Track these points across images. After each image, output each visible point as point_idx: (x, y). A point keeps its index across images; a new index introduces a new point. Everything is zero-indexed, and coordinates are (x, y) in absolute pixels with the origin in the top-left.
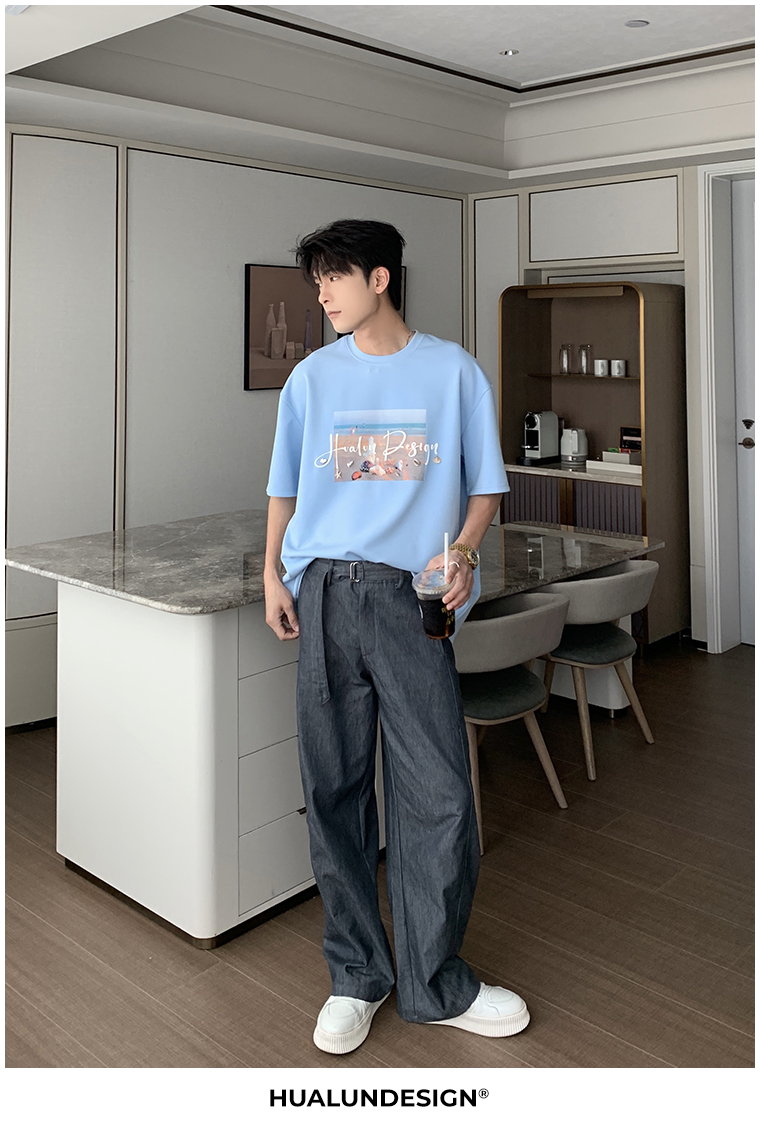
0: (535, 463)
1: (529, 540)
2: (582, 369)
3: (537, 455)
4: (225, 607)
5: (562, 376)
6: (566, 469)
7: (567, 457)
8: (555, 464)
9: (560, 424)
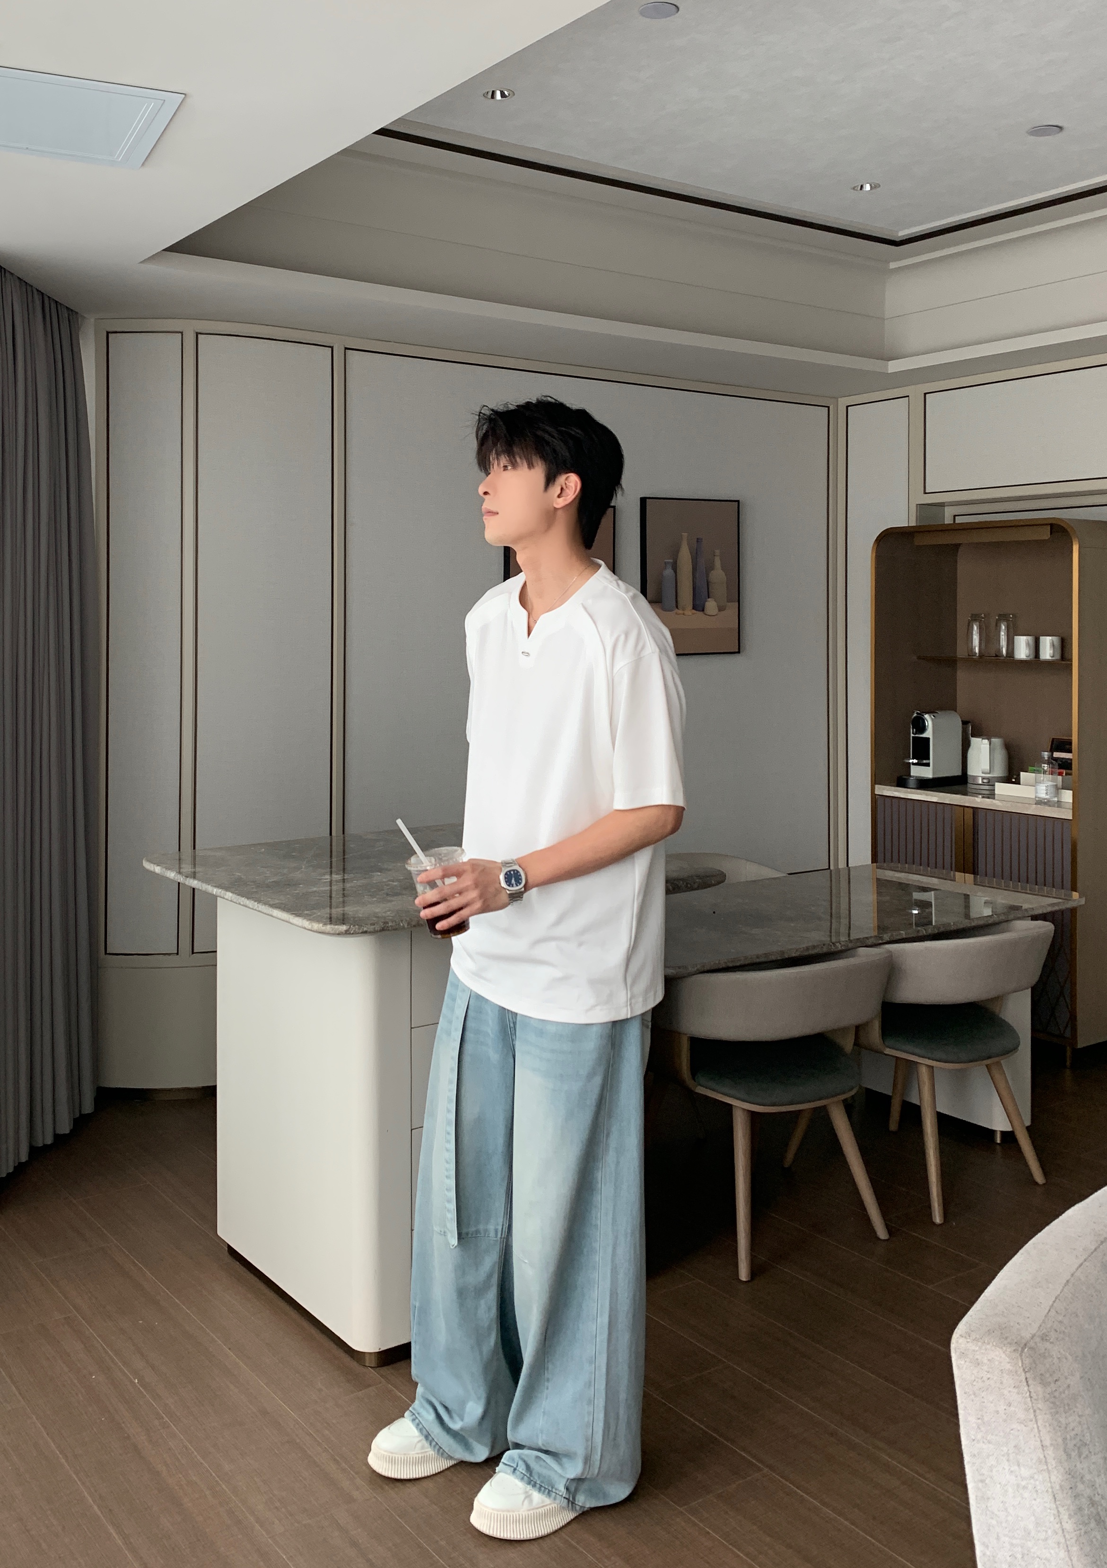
0: (924, 784)
1: (917, 896)
2: (999, 650)
3: (927, 773)
4: (377, 928)
5: (972, 661)
6: (975, 794)
7: (975, 777)
8: (960, 788)
9: (964, 732)
